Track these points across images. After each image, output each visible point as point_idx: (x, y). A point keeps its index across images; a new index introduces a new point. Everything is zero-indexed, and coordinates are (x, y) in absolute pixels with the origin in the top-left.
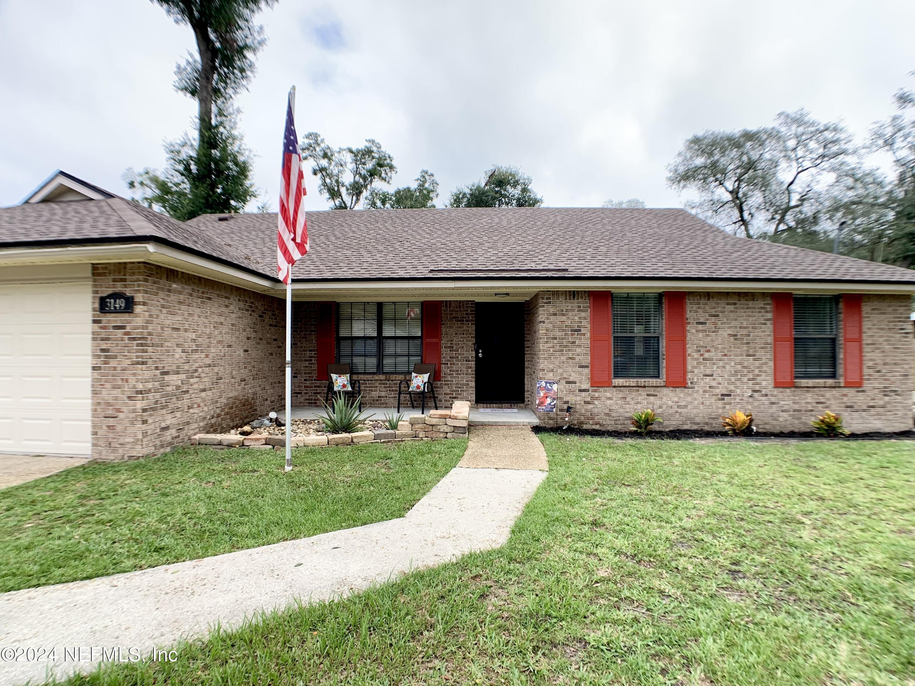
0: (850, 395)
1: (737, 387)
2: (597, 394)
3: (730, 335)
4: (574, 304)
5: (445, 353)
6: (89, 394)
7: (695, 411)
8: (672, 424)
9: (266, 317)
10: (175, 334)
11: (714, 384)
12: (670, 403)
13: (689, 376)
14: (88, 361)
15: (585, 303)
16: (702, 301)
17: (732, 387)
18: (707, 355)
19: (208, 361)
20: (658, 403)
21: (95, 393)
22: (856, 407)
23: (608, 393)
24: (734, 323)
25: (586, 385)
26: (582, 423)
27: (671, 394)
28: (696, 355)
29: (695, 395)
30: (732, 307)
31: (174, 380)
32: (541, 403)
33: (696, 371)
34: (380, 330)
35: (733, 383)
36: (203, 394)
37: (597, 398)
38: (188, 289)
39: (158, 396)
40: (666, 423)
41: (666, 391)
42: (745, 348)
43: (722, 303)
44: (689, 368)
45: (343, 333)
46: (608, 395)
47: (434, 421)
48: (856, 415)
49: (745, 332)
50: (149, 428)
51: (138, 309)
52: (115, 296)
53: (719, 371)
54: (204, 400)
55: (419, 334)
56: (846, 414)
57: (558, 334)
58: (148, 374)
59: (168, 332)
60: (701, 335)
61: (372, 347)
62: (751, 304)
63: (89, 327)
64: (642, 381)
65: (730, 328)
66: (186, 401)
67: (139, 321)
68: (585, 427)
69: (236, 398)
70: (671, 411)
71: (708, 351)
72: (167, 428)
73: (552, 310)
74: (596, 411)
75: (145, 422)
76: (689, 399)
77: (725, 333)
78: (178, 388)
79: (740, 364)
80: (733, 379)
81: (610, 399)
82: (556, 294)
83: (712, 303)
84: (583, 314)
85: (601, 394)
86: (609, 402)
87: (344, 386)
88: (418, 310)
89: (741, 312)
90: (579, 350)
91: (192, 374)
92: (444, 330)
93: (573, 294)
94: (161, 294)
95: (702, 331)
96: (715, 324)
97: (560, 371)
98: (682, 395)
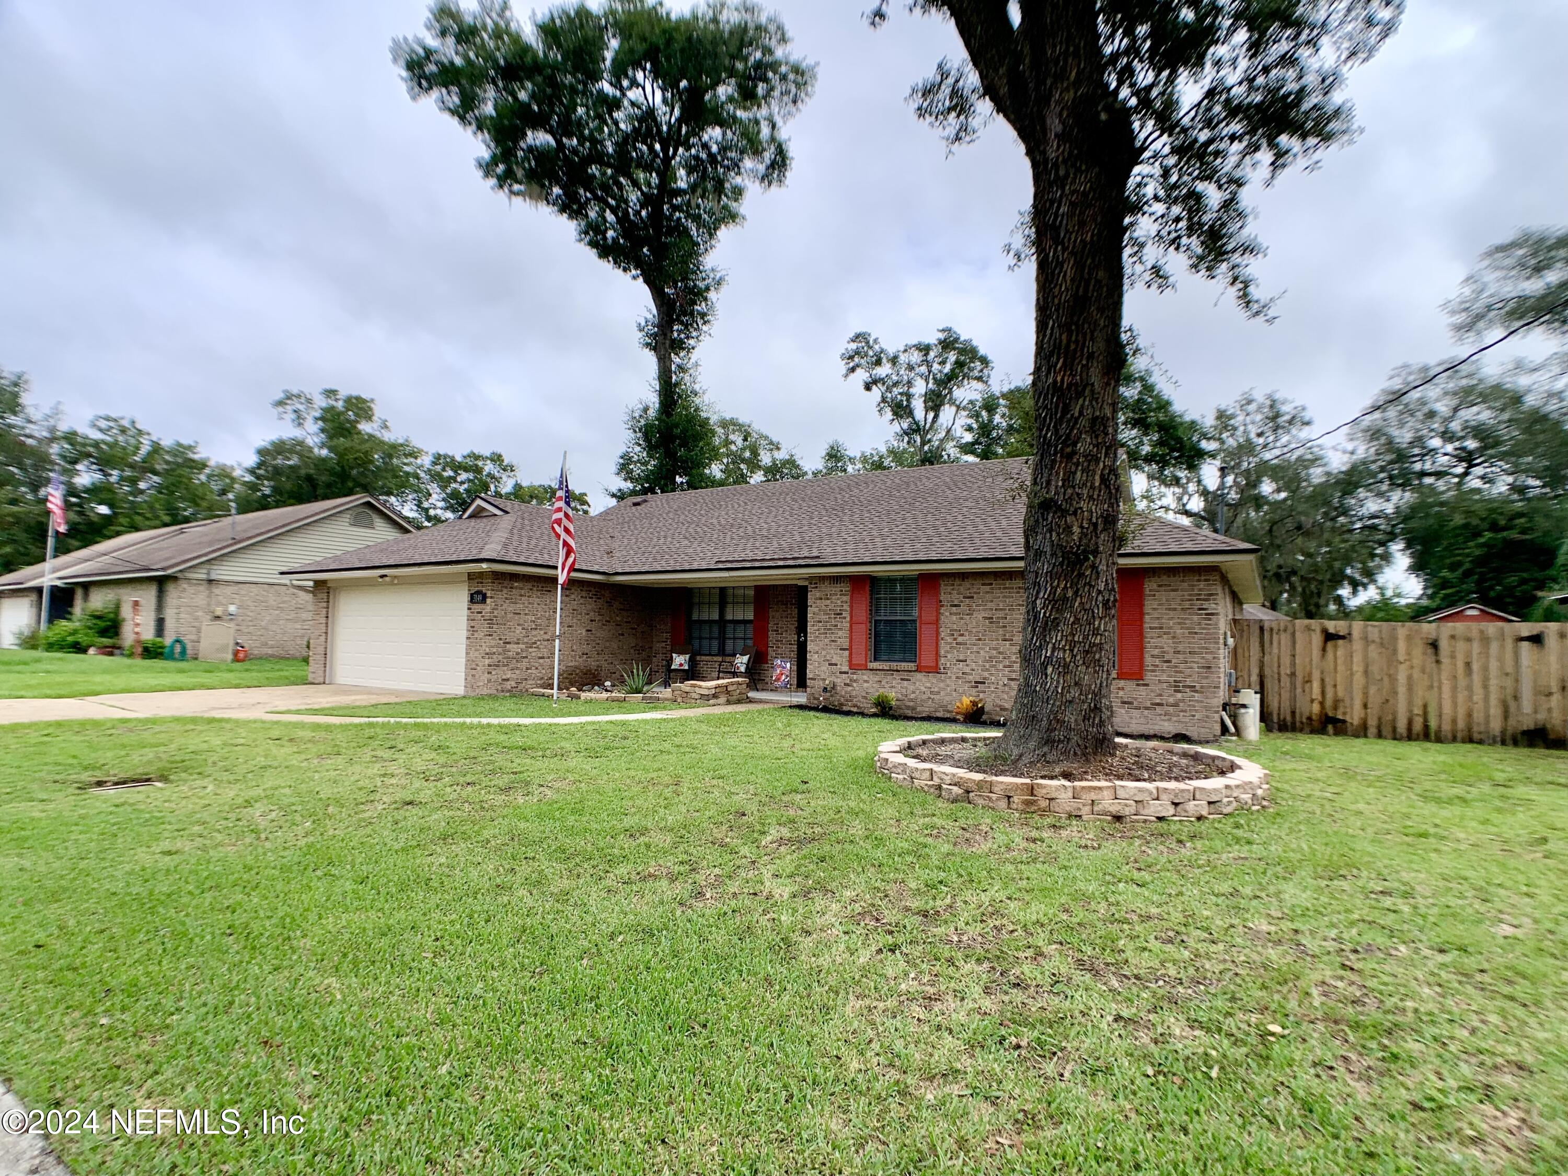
0: (1128, 689)
1: (991, 674)
2: (855, 677)
3: (985, 618)
4: (836, 588)
5: (772, 636)
6: (464, 655)
7: (947, 698)
8: (925, 710)
9: (616, 605)
10: (517, 617)
11: (967, 670)
12: (923, 689)
13: (943, 660)
14: (464, 634)
15: (846, 587)
16: (957, 582)
17: (986, 674)
18: (960, 639)
19: (546, 637)
20: (912, 688)
21: (467, 653)
22: (1135, 704)
23: (863, 676)
24: (990, 605)
25: (845, 668)
26: (842, 704)
27: (924, 679)
28: (949, 639)
29: (948, 681)
30: (987, 588)
31: (514, 648)
32: (778, 679)
33: (949, 656)
34: (722, 613)
35: (987, 670)
36: (541, 661)
37: (855, 681)
38: (529, 585)
39: (500, 657)
40: (919, 709)
41: (919, 676)
42: (1001, 632)
43: (978, 583)
44: (942, 652)
45: (695, 617)
46: (865, 678)
47: (688, 689)
48: (1136, 713)
49: (1001, 614)
50: (493, 678)
51: (488, 601)
52: (478, 592)
53: (973, 656)
54: (541, 665)
55: (752, 618)
56: (1123, 711)
57: (824, 618)
58: (493, 643)
59: (510, 616)
60: (954, 618)
61: (716, 630)
62: (1008, 584)
63: (465, 612)
64: (894, 665)
65: (984, 610)
66: (525, 663)
67: (488, 609)
68: (845, 708)
69: (576, 667)
70: (924, 697)
71: (962, 635)
72: (508, 680)
73: (818, 595)
74: (854, 693)
75: (489, 673)
76: (942, 685)
77: (979, 616)
78: (518, 654)
79: (994, 649)
80: (987, 665)
81: (866, 681)
82: (822, 579)
83: (967, 584)
84: (845, 598)
85: (859, 677)
86: (866, 685)
87: (681, 665)
88: (752, 593)
89: (997, 593)
90: (840, 633)
91: (531, 645)
92: (771, 614)
93: (836, 579)
94: (505, 591)
95: (956, 614)
96: (969, 606)
97: (824, 653)
98: (934, 681)
